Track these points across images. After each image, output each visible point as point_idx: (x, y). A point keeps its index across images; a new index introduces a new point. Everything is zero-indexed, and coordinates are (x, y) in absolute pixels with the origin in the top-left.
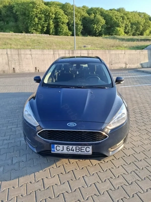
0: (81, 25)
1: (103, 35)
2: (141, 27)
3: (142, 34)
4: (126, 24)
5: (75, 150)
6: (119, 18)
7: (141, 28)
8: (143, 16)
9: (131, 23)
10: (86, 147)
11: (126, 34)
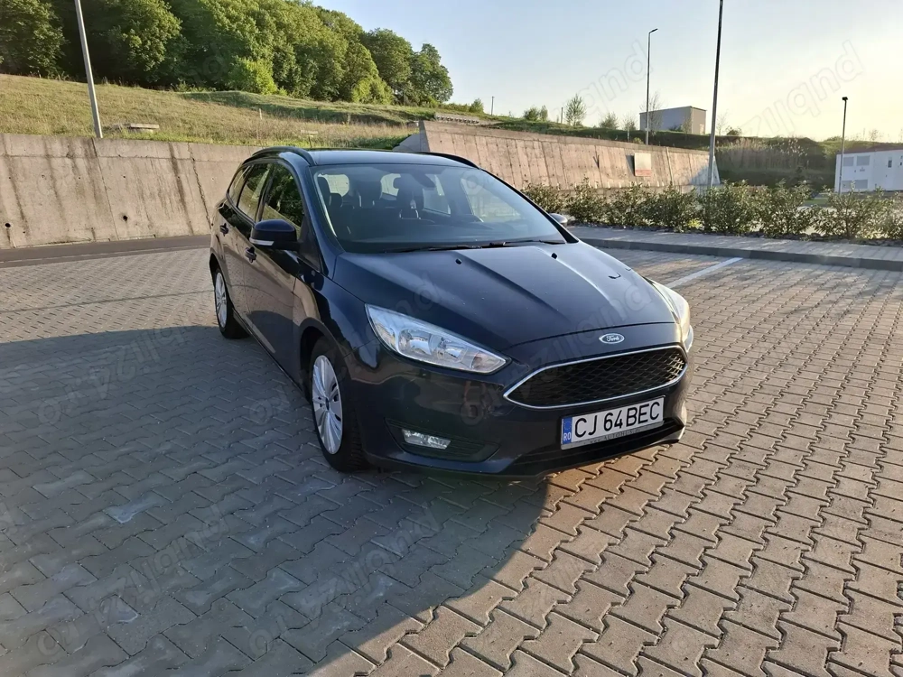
0: (54, 24)
1: (183, 86)
2: (338, 66)
3: (344, 95)
4: (277, 49)
5: (624, 422)
6: (243, 17)
7: (340, 73)
8: (334, 23)
9: (296, 48)
10: (651, 403)
11: (283, 91)
